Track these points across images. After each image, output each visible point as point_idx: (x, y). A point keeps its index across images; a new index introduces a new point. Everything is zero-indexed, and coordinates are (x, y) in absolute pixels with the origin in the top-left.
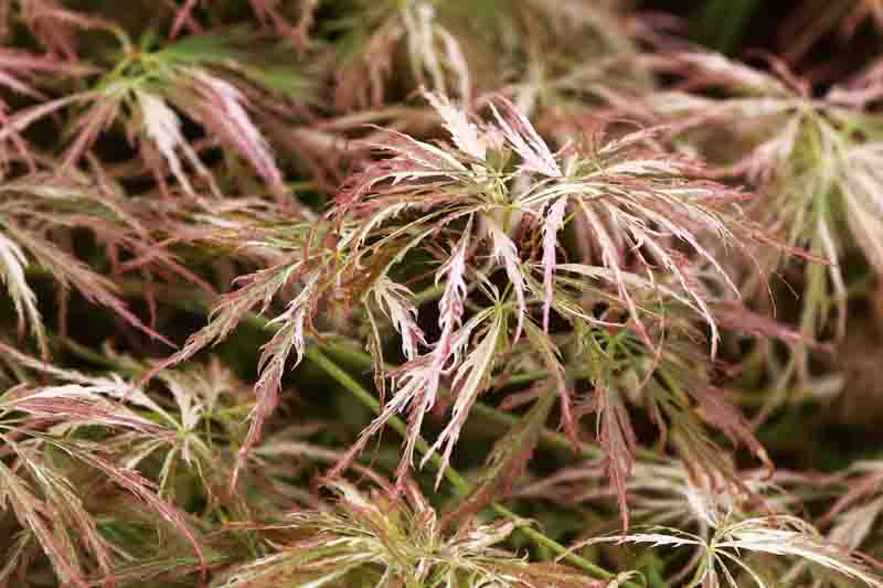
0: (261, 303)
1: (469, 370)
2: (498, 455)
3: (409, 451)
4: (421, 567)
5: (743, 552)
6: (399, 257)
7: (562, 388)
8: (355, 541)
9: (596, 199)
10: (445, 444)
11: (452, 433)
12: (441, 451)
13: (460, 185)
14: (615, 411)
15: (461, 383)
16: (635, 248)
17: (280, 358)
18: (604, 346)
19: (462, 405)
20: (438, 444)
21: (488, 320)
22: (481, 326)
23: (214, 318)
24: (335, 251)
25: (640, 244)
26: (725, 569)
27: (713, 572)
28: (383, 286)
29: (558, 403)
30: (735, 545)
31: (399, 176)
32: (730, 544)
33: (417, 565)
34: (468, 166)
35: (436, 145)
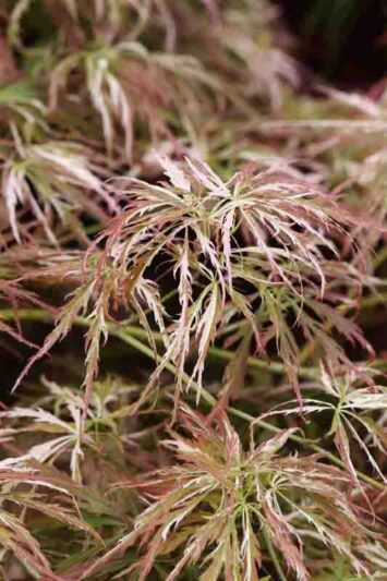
0: (82, 308)
1: (204, 325)
2: (228, 376)
3: (179, 382)
4: (237, 481)
5: (358, 410)
6: (149, 263)
7: (255, 328)
8: (198, 480)
9: (251, 208)
10: (197, 374)
11: (200, 367)
12: (196, 380)
13: (176, 209)
14: (286, 335)
15: (200, 335)
16: (275, 235)
17: (96, 341)
18: (275, 297)
19: (202, 348)
20: (194, 375)
21: (210, 292)
22: (207, 297)
23: (59, 323)
24: (112, 267)
25: (278, 232)
26: (347, 421)
27: (340, 424)
28: (141, 284)
29: (253, 337)
30: (352, 406)
31: (142, 211)
32: (349, 406)
33: (234, 481)
34: (181, 196)
35: (160, 185)
